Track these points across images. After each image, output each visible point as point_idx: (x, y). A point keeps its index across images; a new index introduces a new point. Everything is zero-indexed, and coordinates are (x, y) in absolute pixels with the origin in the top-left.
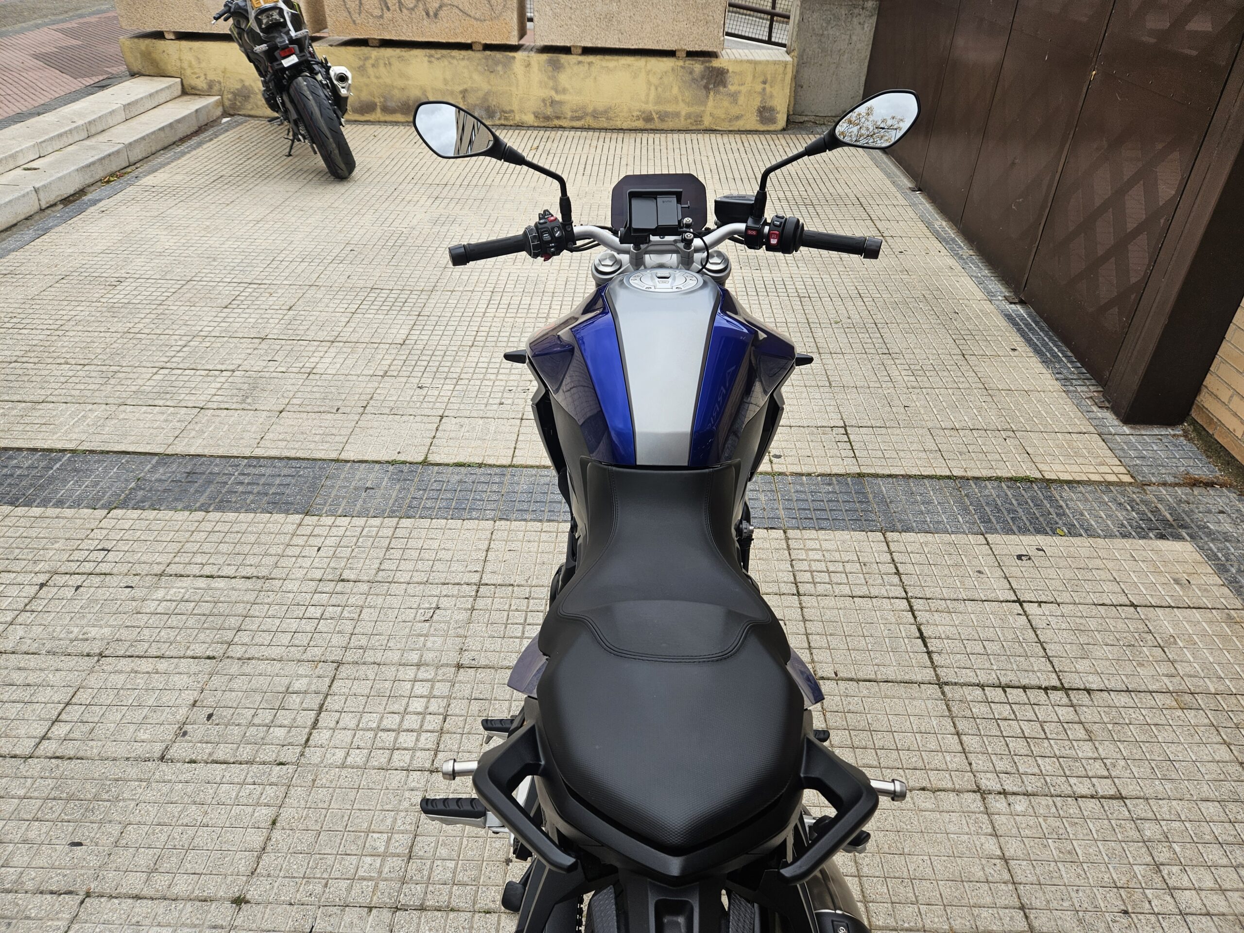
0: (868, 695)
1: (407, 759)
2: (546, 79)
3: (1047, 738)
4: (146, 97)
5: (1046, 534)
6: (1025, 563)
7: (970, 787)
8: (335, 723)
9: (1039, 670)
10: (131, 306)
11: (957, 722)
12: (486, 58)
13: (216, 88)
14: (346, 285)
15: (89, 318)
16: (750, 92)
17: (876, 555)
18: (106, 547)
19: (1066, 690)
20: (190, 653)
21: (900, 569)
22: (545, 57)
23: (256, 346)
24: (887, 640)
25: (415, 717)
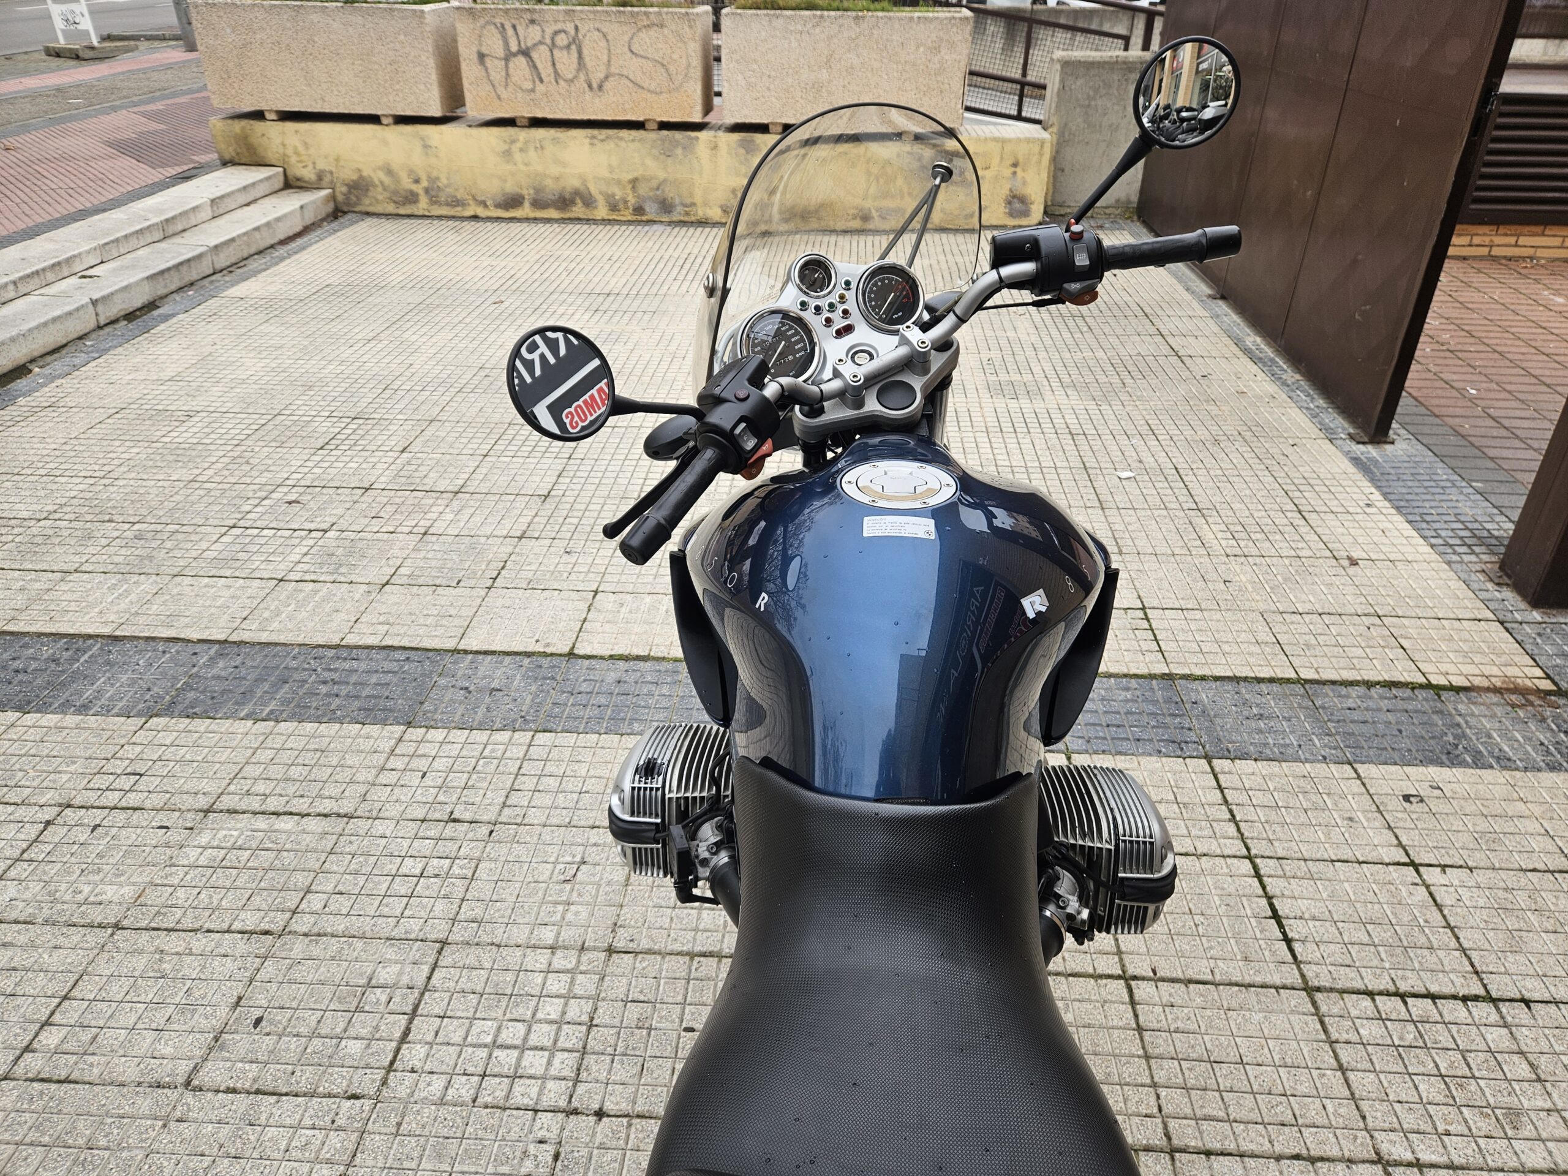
0: (1203, 1004)
1: (534, 1091)
2: (737, 164)
3: (1474, 1077)
4: (239, 190)
5: (1442, 764)
6: (1416, 807)
7: (1367, 1156)
8: (433, 1033)
9: (1453, 971)
10: (200, 447)
11: (1338, 1051)
12: (663, 140)
13: (327, 179)
14: (477, 420)
15: (145, 463)
16: (996, 178)
17: (1200, 791)
18: (138, 771)
19: (1494, 1001)
20: (237, 926)
21: (1235, 812)
22: (736, 136)
23: (355, 498)
24: (1224, 919)
25: (546, 1027)
